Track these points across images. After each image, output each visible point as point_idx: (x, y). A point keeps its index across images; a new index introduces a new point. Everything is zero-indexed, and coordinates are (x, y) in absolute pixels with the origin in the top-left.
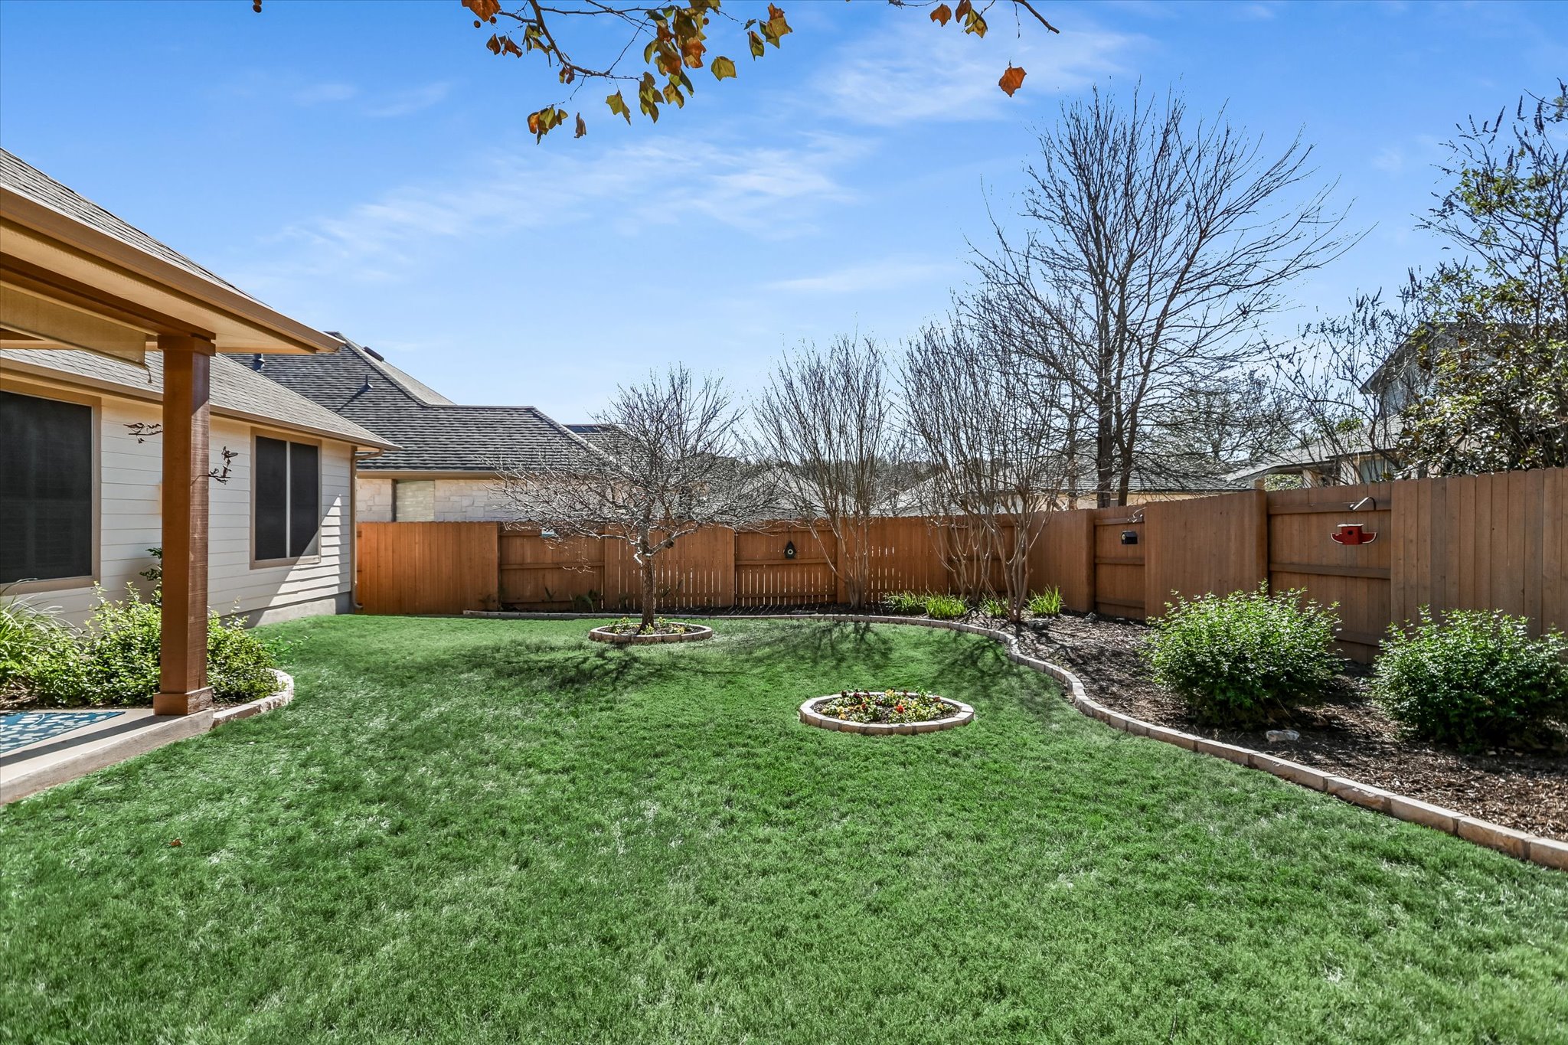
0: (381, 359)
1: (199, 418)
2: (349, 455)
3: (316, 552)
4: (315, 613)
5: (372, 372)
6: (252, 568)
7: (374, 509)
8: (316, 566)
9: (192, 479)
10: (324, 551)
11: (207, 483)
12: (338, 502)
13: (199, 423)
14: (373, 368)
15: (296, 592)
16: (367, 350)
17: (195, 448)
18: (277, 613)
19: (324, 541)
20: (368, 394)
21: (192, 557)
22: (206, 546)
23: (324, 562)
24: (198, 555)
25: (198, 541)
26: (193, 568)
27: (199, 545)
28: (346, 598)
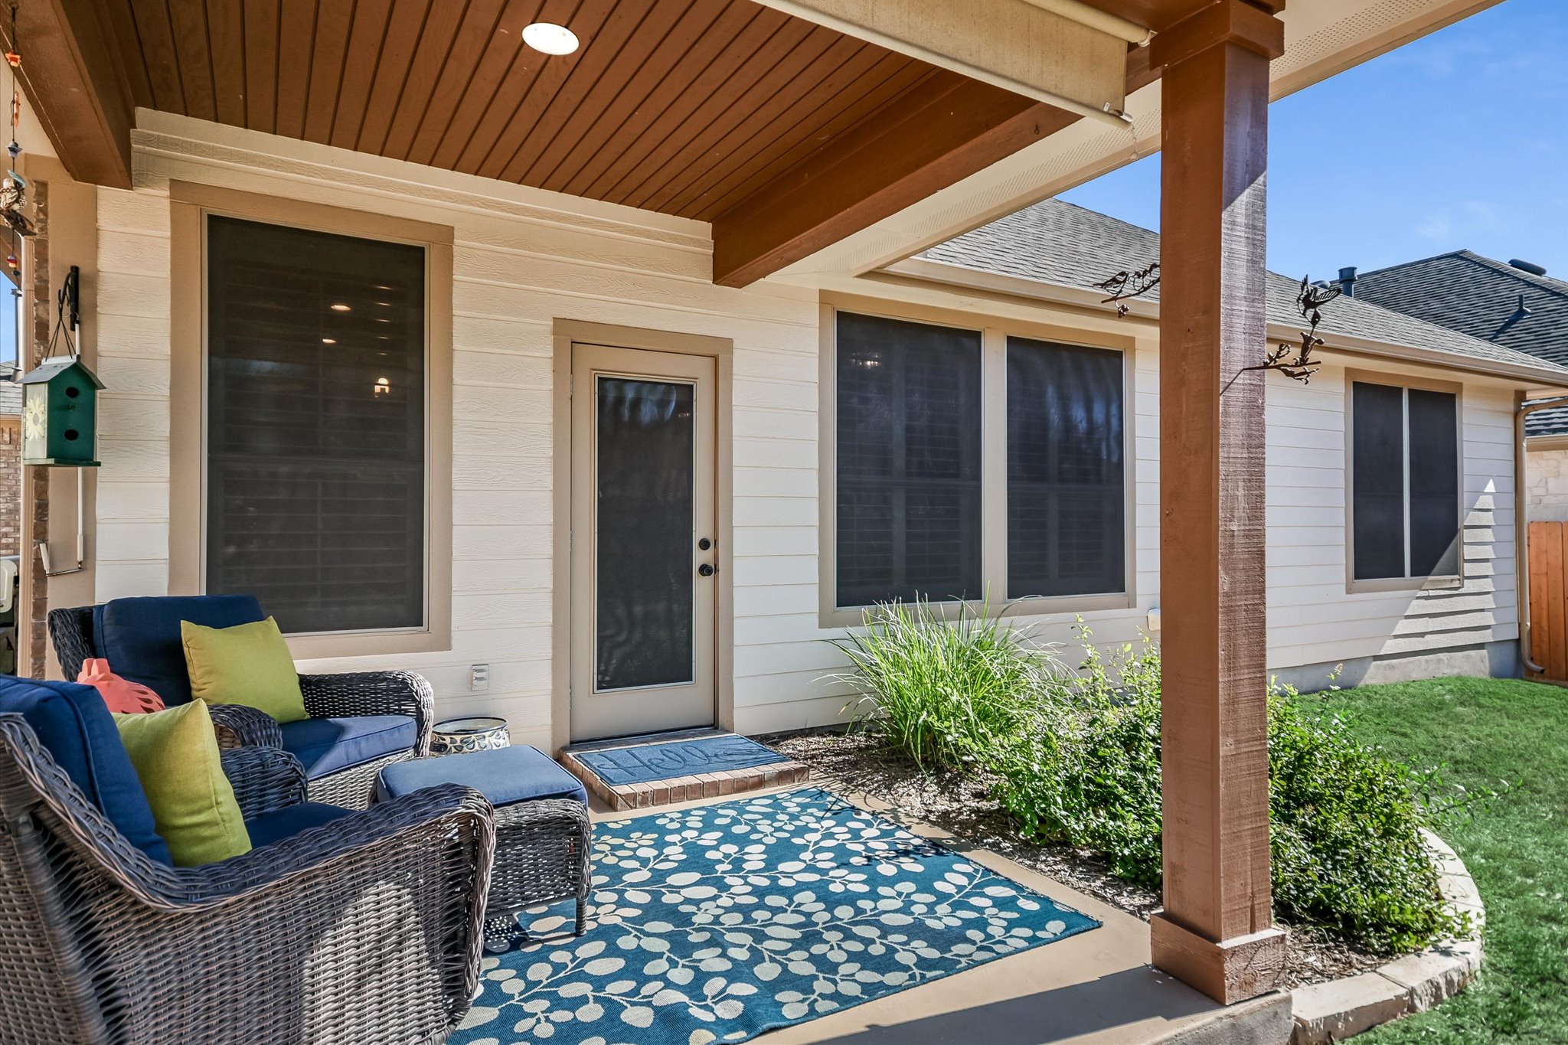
0: (1540, 271)
1: (1241, 220)
2: (1511, 407)
3: (1454, 569)
4: (1455, 671)
5: (1529, 290)
6: (1349, 591)
7: (1546, 500)
8: (1455, 593)
9: (1224, 378)
10: (1468, 569)
11: (1260, 389)
12: (1490, 487)
13: (1241, 232)
14: (1529, 284)
15: (1422, 635)
16: (1514, 263)
17: (1231, 297)
18: (1392, 667)
19: (1468, 552)
20: (1525, 322)
21: (1224, 582)
22: (1261, 555)
23: (1469, 586)
24: (1240, 576)
25: (1239, 540)
26: (1230, 610)
27: (1240, 551)
28: (1509, 652)
